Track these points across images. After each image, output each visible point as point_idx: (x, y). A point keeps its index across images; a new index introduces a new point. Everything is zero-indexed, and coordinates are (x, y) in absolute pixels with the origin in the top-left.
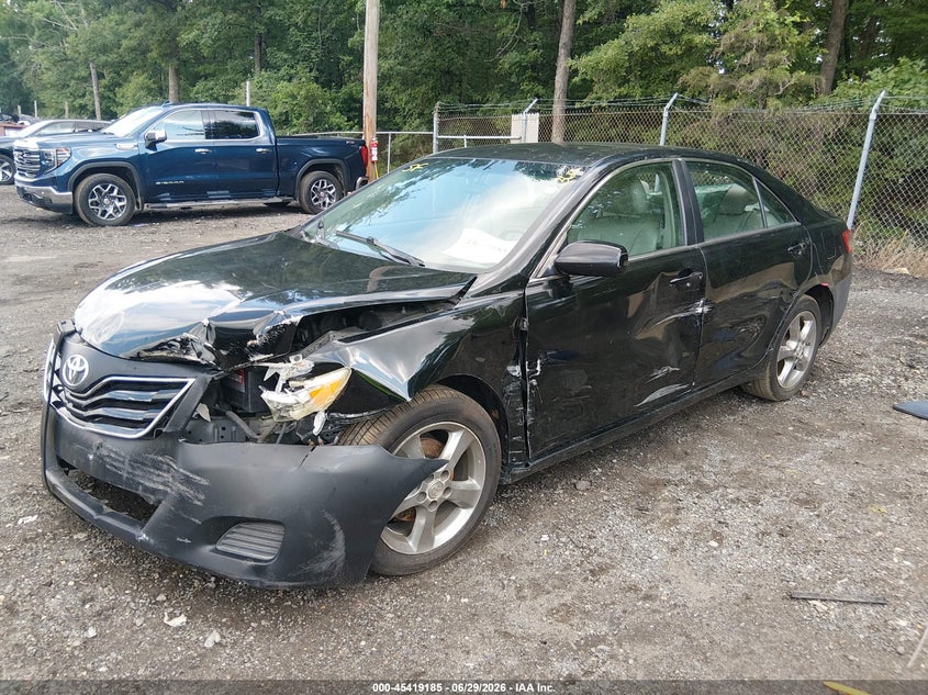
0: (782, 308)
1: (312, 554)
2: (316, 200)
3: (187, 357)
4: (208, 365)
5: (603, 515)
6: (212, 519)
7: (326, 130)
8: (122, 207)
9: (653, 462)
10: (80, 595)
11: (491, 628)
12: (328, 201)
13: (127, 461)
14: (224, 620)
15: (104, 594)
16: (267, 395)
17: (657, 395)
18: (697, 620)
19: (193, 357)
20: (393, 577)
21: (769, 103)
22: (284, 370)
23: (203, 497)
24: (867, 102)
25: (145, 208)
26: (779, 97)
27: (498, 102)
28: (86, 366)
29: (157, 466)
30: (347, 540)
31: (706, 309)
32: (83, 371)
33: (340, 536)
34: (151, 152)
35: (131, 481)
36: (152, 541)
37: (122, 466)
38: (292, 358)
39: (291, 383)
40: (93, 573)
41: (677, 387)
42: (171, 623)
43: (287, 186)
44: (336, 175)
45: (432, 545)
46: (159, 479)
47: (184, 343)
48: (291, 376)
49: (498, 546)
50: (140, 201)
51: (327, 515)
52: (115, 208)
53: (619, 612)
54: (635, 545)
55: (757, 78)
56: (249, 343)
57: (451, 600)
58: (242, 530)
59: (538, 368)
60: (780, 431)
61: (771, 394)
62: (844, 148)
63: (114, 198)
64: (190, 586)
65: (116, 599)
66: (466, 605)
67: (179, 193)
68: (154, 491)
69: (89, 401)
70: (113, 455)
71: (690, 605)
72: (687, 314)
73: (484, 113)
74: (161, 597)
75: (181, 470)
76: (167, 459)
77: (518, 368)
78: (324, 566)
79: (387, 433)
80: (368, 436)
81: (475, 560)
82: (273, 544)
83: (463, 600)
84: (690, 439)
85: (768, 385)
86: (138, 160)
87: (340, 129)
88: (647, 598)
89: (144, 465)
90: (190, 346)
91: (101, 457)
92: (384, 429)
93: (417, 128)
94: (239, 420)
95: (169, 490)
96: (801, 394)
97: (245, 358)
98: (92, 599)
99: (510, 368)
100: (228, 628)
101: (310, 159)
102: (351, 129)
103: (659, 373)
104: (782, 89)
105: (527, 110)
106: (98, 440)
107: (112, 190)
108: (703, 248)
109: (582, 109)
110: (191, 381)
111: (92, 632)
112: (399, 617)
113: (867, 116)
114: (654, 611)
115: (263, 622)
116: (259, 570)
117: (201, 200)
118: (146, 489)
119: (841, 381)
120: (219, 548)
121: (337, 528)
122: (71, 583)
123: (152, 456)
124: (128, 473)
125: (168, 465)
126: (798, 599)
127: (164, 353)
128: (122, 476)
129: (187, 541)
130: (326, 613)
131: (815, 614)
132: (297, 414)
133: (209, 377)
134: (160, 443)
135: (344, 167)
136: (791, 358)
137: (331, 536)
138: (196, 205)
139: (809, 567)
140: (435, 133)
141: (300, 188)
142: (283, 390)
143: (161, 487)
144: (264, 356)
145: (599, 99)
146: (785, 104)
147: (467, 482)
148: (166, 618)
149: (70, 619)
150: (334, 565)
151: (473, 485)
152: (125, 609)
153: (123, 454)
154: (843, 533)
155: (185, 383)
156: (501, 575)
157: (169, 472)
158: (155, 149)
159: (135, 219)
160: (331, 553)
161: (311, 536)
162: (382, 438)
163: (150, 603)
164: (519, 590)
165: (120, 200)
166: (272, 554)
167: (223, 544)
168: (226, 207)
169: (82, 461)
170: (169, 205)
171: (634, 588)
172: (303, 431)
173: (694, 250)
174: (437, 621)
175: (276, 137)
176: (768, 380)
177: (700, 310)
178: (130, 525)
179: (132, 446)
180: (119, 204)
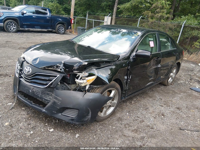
0: (172, 67)
1: (84, 117)
2: (59, 31)
3: (58, 70)
4: (63, 72)
5: (138, 109)
6: (62, 108)
7: (60, 15)
8: (15, 28)
9: (146, 98)
10: (27, 123)
11: (121, 134)
12: (62, 31)
13: (40, 93)
14: (62, 130)
15: (33, 123)
16: (76, 80)
17: (149, 84)
18: (163, 134)
19: (59, 70)
20: (98, 121)
21: (162, 21)
22: (81, 75)
23: (60, 102)
24: (182, 23)
25: (20, 29)
26: (164, 19)
27: (100, 13)
28: (31, 70)
29: (48, 94)
30: (91, 114)
31: (160, 66)
32: (30, 71)
33: (90, 113)
34: (22, 16)
35: (41, 98)
36: (46, 112)
37: (39, 94)
38: (83, 72)
39: (83, 78)
40: (29, 118)
41: (152, 82)
42: (50, 130)
43: (53, 27)
44: (64, 26)
45: (106, 115)
46: (49, 98)
47: (57, 67)
48: (83, 76)
49: (118, 115)
50: (19, 27)
51: (88, 108)
52: (13, 28)
53: (147, 132)
54: (147, 116)
55: (160, 15)
56: (74, 68)
57: (111, 127)
58: (68, 110)
59: (130, 77)
60: (169, 92)
61: (167, 84)
62: (172, 31)
63: (13, 26)
64: (52, 122)
65: (36, 124)
66: (115, 129)
67: (28, 26)
68: (47, 100)
69: (31, 78)
70: (37, 91)
71: (161, 130)
72: (157, 67)
73: (97, 15)
74: (47, 124)
75: (55, 96)
76: (51, 93)
77: (126, 77)
78: (86, 119)
79: (102, 90)
80: (97, 91)
81: (114, 118)
82: (76, 114)
83: (114, 127)
84: (152, 93)
85: (166, 82)
86: (19, 17)
87: (63, 15)
88: (152, 128)
89: (45, 94)
90: (59, 67)
91: (33, 91)
92: (101, 89)
93: (81, 17)
94: (67, 85)
95: (51, 100)
96: (171, 84)
97: (72, 71)
98: (30, 124)
99: (125, 77)
100: (63, 132)
101: (59, 21)
102: (66, 15)
103: (150, 79)
104: (164, 18)
105: (108, 16)
106: (32, 87)
107: (13, 24)
108: (161, 53)
109: (120, 17)
110: (58, 76)
111: (32, 132)
112: (101, 131)
113: (182, 26)
114: (154, 131)
115: (71, 131)
116: (72, 120)
117: (33, 28)
118: (45, 100)
119: (178, 82)
120: (63, 114)
121: (90, 111)
122: (24, 120)
123: (47, 92)
124: (41, 95)
125: (51, 94)
126: (182, 130)
127: (52, 69)
128: (39, 96)
129: (55, 112)
130: (85, 129)
131: (186, 133)
132: (83, 85)
133: (63, 75)
134: (49, 89)
135: (66, 24)
136: (171, 77)
137: (89, 113)
138: (31, 29)
139: (183, 123)
140: (87, 18)
141: (56, 28)
142: (80, 79)
143: (49, 99)
144: (77, 71)
145: (124, 15)
146: (165, 21)
147: (114, 101)
148: (49, 129)
149: (26, 129)
150: (88, 119)
151: (115, 102)
152: (38, 127)
153: (39, 91)
154: (187, 115)
155: (57, 76)
156: (120, 122)
157: (51, 96)
158: (23, 15)
159: (18, 31)
160: (88, 117)
161: (84, 112)
162: (100, 91)
163: (44, 125)
164: (125, 125)
165: (15, 27)
166: (75, 116)
167: (64, 113)
168: (38, 30)
169: (28, 92)
170: (26, 29)
171: (148, 126)
172: (83, 89)
173: (159, 53)
174: (109, 132)
175: (51, 15)
176: (167, 81)
177: (159, 66)
178: (40, 108)
179: (42, 89)
180: (14, 28)
